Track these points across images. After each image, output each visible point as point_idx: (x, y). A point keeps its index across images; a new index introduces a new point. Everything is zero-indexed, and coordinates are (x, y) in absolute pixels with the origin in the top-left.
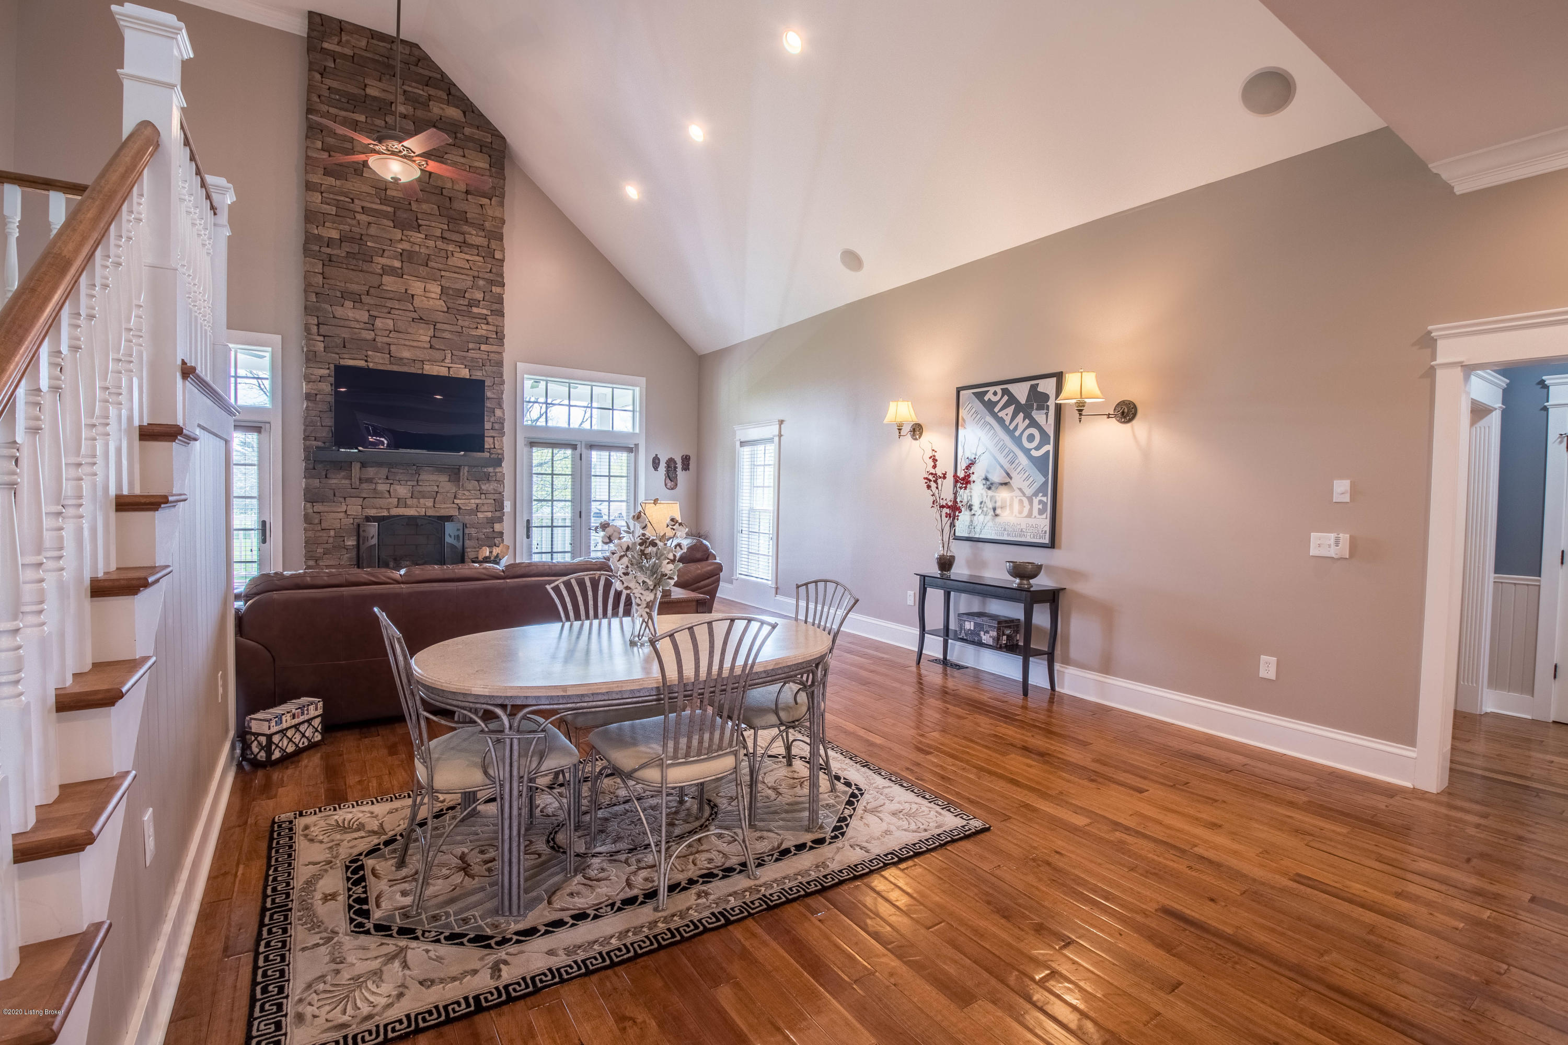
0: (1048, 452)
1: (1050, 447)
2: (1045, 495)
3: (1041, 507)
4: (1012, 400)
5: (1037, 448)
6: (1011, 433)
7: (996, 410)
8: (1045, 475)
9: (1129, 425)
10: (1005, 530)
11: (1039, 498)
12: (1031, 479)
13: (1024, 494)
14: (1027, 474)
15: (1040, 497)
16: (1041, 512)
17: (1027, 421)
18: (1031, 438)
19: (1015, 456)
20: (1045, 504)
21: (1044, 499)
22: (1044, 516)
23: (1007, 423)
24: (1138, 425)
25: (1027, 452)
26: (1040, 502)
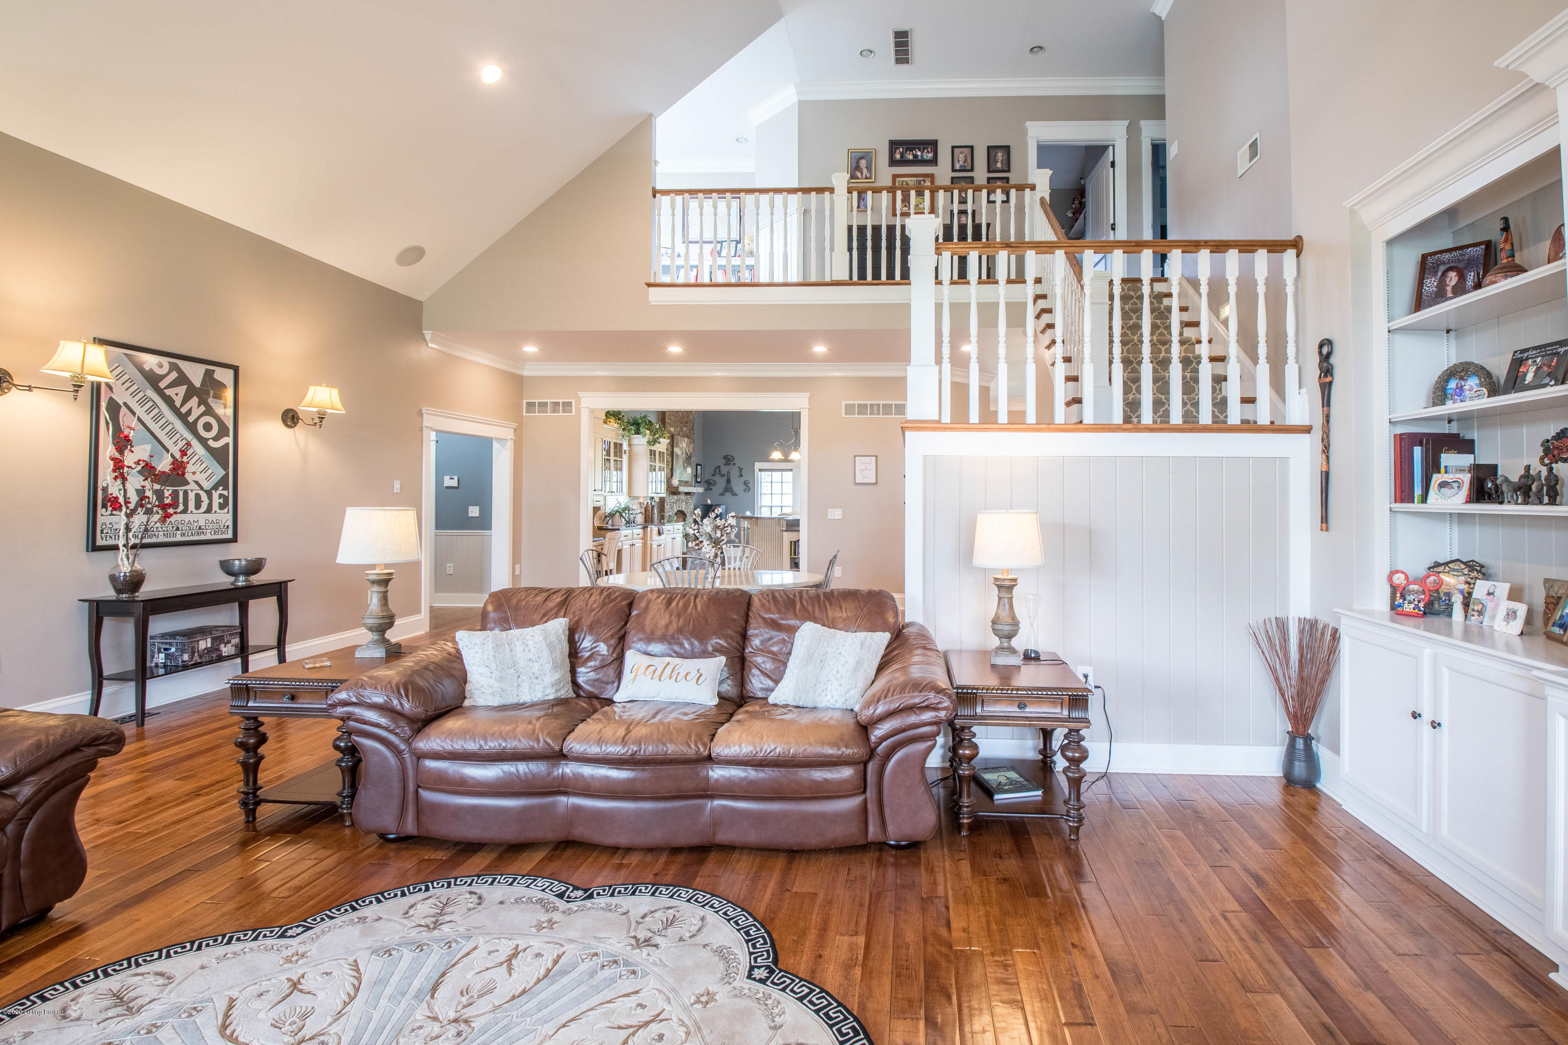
0: (227, 444)
1: (229, 440)
2: (226, 488)
3: (221, 501)
4: (182, 379)
5: (216, 439)
6: (183, 418)
7: (162, 385)
8: (226, 468)
9: (292, 430)
10: (178, 529)
11: (219, 492)
12: (210, 472)
13: (202, 488)
14: (204, 466)
15: (220, 490)
16: (222, 506)
17: (203, 408)
18: (208, 427)
19: (189, 444)
20: (226, 498)
21: (225, 493)
22: (226, 510)
23: (178, 404)
24: (299, 432)
25: (203, 441)
26: (221, 496)
